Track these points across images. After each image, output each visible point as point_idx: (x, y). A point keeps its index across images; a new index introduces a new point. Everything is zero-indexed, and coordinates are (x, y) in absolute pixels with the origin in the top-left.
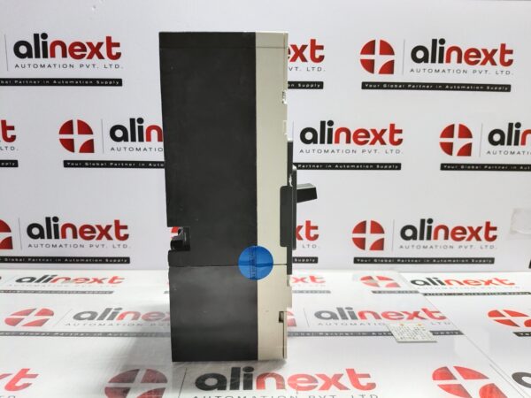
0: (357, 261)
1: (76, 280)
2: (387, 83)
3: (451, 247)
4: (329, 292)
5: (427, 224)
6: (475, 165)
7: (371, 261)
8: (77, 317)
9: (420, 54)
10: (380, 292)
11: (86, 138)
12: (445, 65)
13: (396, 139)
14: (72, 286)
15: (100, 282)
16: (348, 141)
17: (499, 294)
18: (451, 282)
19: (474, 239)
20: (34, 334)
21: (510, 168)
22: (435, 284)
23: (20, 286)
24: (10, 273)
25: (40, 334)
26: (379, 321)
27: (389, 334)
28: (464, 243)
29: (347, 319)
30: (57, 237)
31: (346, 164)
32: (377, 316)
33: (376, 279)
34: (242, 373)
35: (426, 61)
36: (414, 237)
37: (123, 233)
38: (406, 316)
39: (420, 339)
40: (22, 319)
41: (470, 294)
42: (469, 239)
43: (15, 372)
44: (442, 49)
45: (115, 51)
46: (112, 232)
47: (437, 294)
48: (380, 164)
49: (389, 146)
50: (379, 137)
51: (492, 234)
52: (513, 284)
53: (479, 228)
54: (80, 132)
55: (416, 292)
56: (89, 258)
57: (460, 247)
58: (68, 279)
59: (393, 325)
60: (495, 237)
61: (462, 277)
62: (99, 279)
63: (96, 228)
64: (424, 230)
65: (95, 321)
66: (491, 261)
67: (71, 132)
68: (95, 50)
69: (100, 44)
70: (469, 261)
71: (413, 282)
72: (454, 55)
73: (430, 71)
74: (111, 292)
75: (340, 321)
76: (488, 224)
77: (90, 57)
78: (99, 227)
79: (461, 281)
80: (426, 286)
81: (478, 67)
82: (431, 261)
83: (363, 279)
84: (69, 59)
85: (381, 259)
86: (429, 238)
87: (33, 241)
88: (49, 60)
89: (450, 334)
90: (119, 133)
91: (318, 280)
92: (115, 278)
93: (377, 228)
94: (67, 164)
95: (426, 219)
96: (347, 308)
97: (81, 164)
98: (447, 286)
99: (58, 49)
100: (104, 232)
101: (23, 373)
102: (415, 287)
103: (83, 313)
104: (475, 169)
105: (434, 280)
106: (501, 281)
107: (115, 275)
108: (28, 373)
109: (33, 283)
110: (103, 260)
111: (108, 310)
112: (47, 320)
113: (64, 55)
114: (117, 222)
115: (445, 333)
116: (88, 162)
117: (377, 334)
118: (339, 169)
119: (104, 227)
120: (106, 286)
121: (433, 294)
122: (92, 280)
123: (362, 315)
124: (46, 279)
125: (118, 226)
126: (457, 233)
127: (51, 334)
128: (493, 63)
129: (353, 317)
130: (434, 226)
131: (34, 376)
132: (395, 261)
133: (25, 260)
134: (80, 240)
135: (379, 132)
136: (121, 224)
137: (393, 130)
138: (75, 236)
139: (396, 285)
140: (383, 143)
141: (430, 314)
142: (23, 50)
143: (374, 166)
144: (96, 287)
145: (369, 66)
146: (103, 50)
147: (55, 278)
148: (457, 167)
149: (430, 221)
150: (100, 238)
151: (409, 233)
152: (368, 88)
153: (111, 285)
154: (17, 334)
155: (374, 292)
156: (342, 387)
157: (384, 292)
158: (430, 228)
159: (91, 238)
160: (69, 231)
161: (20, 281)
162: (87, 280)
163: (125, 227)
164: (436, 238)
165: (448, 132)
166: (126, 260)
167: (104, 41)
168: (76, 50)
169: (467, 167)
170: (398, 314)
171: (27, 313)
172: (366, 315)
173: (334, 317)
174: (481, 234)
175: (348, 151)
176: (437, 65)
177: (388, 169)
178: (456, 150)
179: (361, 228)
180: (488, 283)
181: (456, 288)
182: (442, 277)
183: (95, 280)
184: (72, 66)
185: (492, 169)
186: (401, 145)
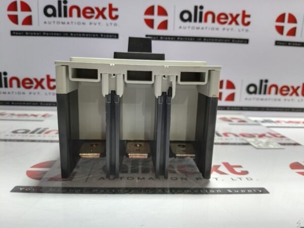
3: (279, 100)
5: (264, 84)
6: (298, 43)
7: (225, 108)
8: (15, 132)
11: (27, 14)
13: (246, 22)
15: (36, 116)
16: (213, 21)
19: (294, 95)
28: (287, 97)
30: (6, 86)
31: (212, 38)
36: (255, 92)
38: (257, 136)
39: (272, 147)
42: (291, 95)
46: (45, 83)
48: (235, 39)
49: (241, 26)
50: (234, 19)
53: (298, 88)
54: (23, 10)
56: (28, 102)
57: (285, 100)
63: (34, 81)
67: (16, 9)
70: (290, 110)
74: (42, 121)
78: (36, 80)
80: (264, 123)
82: (265, 109)
86: (265, 93)
90: (50, 11)
93: (231, 85)
94: (13, 33)
95: (264, 79)
97: (23, 33)
100: (39, 83)
110: (39, 104)
111: (38, 129)
114: (48, 77)
116: (28, 32)
118: (206, 41)
119: (39, 80)
121: (270, 127)
123: (225, 134)
125: (49, 79)
126: (284, 90)
130: (269, 84)
132: (241, 109)
134: (22, 89)
136: (51, 78)
137: (244, 15)
138: (19, 86)
139: (244, 121)
140: (237, 24)
143: (230, 41)
148: (286, 44)
149: (266, 81)
150: (36, 88)
151: (252, 89)
155: (230, 124)
157: (236, 124)
158: (266, 86)
159: (30, 87)
160: (15, 82)
162: (26, 115)
163: (54, 80)
164: (269, 93)
166: (55, 104)
169: (293, 44)
172: (229, 134)
174: (299, 91)
175: (213, 29)
177: (239, 43)
178: (286, 31)
183: (33, 115)
186: (249, 26)
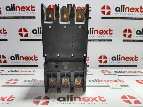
0: (100, 66)
1: (24, 71)
2: (108, 17)
3: (125, 62)
4: (92, 75)
5: (119, 56)
6: (132, 40)
7: (103, 66)
8: (25, 81)
9: (118, 9)
10: (106, 75)
11: (26, 33)
12: (124, 12)
13: (111, 33)
14: (23, 73)
15: (30, 72)
16: (98, 33)
17: (138, 75)
18: (125, 72)
19: (132, 60)
20: (13, 86)
21: (142, 41)
23: (9, 73)
24: (6, 70)
25: (15, 86)
26: (106, 83)
27: (109, 86)
28: (129, 61)
29: (97, 82)
30: (18, 60)
31: (97, 40)
33: (105, 71)
35: (119, 11)
36: (115, 60)
37: (36, 58)
38: (113, 81)
39: (118, 88)
40: (10, 82)
41: (131, 75)
42: (130, 60)
43: (9, 96)
44: (124, 8)
45: (33, 9)
46: (33, 58)
47: (121, 75)
48: (106, 40)
49: (109, 35)
50: (106, 32)
51: (136, 59)
53: (133, 57)
54: (24, 31)
55: (116, 75)
56: (27, 65)
57: (128, 62)
58: (22, 71)
59: (110, 84)
60: (137, 60)
61: (128, 70)
62: (30, 71)
63: (29, 57)
64: (118, 58)
65: (30, 82)
66: (136, 66)
67: (22, 31)
68: (28, 9)
69: (29, 7)
70: (130, 66)
71: (115, 72)
72: (127, 9)
73: (120, 14)
74: (33, 75)
75: (96, 82)
76: (135, 56)
77: (27, 10)
78: (30, 57)
79: (128, 72)
80: (118, 73)
81: (134, 13)
82: (119, 66)
83: (101, 71)
84: (21, 11)
85: (106, 66)
86: (119, 60)
87: (12, 61)
88: (15, 12)
89: (126, 86)
91: (89, 71)
92: (34, 71)
93: (105, 57)
94: (21, 40)
95: (119, 55)
96: (97, 79)
97: (25, 40)
98: (124, 73)
99: (18, 8)
100: (31, 58)
102: (115, 73)
103: (26, 80)
105: (121, 71)
106: (139, 72)
107: (34, 70)
109: (12, 72)
110: (31, 66)
112: (17, 82)
115: (124, 86)
116: (27, 39)
117: (106, 86)
118: (95, 41)
119: (31, 57)
120: (32, 73)
121: (120, 75)
122: (28, 71)
123: (101, 81)
124: (16, 71)
125: (35, 57)
126: (127, 59)
127: (18, 86)
128: (138, 12)
129: (99, 82)
130: (121, 57)
132: (110, 66)
133: (10, 66)
134: (25, 61)
135: (106, 31)
137: (110, 30)
138: (23, 60)
139: (110, 73)
140: (107, 34)
141: (120, 81)
142: (8, 9)
144: (29, 73)
145: (103, 12)
146: (30, 9)
147: (18, 71)
148: (128, 41)
149: (120, 55)
150: (30, 60)
151: (114, 59)
152: (103, 19)
153: (33, 73)
154: (9, 86)
155: (104, 75)
156: (97, 101)
157: (107, 75)
158: (120, 57)
160: (22, 58)
161: (9, 71)
162: (27, 71)
163: (37, 57)
164: (121, 60)
165: (125, 31)
166: (37, 66)
167: (30, 6)
168: (23, 9)
169: (130, 41)
170: (111, 81)
171: (11, 80)
172: (103, 81)
173: (94, 81)
174: (134, 59)
175: (97, 36)
176: (122, 12)
177: (108, 41)
178: (127, 36)
180: (135, 72)
181: (127, 74)
182: (123, 71)
183: (29, 71)
184: (21, 13)
185: (137, 41)
186: (112, 35)
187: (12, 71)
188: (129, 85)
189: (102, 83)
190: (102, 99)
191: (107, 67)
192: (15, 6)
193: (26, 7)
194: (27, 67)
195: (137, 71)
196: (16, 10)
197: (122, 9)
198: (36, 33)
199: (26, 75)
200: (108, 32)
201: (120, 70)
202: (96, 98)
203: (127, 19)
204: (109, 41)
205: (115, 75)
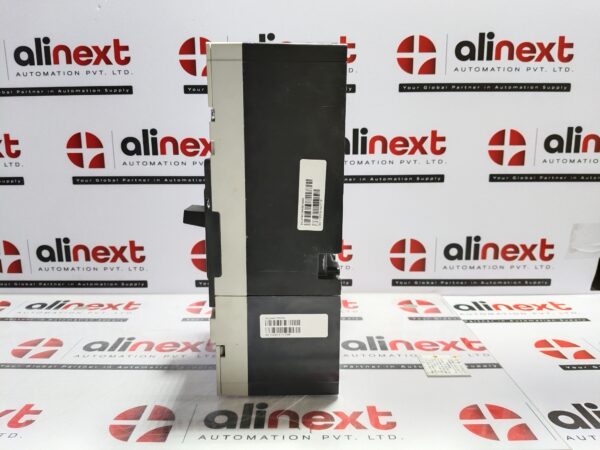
0: (395, 283)
1: (90, 306)
2: (428, 85)
3: (502, 267)
4: (360, 319)
5: (473, 243)
6: (529, 175)
7: (411, 283)
8: (88, 348)
9: (465, 51)
10: (417, 319)
11: (96, 152)
12: (494, 63)
13: (438, 148)
14: (85, 313)
15: (114, 307)
16: (384, 151)
17: (551, 320)
18: (500, 307)
19: (527, 258)
20: (41, 367)
21: (569, 178)
22: (480, 308)
23: (31, 314)
24: (19, 299)
25: (47, 367)
26: (412, 352)
27: (419, 367)
28: (516, 262)
29: (375, 349)
30: (68, 259)
31: (383, 177)
32: (409, 346)
33: (415, 303)
34: (255, 409)
35: (473, 58)
36: (459, 257)
37: (138, 254)
38: (442, 346)
39: (453, 373)
40: (29, 351)
41: (519, 321)
42: (522, 258)
43: (18, 407)
44: (490, 45)
45: (123, 55)
46: (127, 254)
47: (481, 321)
48: (421, 176)
49: (430, 155)
50: (419, 145)
51: (548, 252)
52: (570, 309)
53: (534, 246)
54: (90, 145)
55: (458, 319)
56: (103, 282)
57: (512, 267)
58: (80, 305)
59: (424, 357)
60: (551, 256)
61: (512, 301)
62: (114, 304)
64: (471, 249)
65: (106, 352)
66: (547, 282)
67: (79, 146)
68: (102, 55)
69: (107, 48)
70: (522, 282)
71: (457, 307)
72: (505, 50)
73: (477, 69)
74: (125, 320)
75: (369, 351)
76: (543, 241)
77: (97, 62)
78: (113, 248)
79: (511, 306)
80: (471, 312)
81: (532, 64)
82: (478, 283)
83: (401, 303)
84: (74, 66)
85: (422, 280)
86: (476, 258)
87: (44, 264)
88: (53, 68)
89: (488, 367)
90: (131, 146)
91: (350, 305)
92: (131, 304)
93: (417, 247)
94: (77, 180)
95: (473, 236)
96: (378, 337)
97: (92, 180)
98: (495, 311)
99: (62, 54)
100: (119, 254)
101: (27, 409)
102: (458, 313)
104: (528, 180)
105: (481, 305)
106: (557, 306)
107: (132, 300)
108: (32, 409)
109: (44, 310)
110: (119, 284)
111: (120, 340)
112: (55, 351)
113: (69, 61)
114: (132, 243)
115: (482, 366)
116: (99, 178)
117: (407, 367)
118: (374, 182)
119: (118, 249)
120: (120, 313)
121: (477, 321)
122: (106, 306)
123: (394, 345)
124: (57, 305)
125: (134, 248)
126: (508, 252)
127: (59, 367)
128: (550, 59)
129: (384, 347)
130: (482, 244)
131: (38, 412)
132: (438, 283)
133: (36, 284)
134: (93, 263)
135: (418, 140)
136: (137, 244)
137: (435, 138)
138: (88, 259)
139: (436, 310)
140: (423, 152)
141: (469, 345)
142: (24, 56)
143: (413, 179)
144: (110, 313)
145: (407, 65)
146: (111, 55)
147: (68, 304)
148: (508, 178)
149: (478, 239)
150: (114, 260)
151: (453, 252)
152: (407, 90)
153: (126, 311)
154: (23, 366)
155: (411, 319)
156: (359, 426)
157: (422, 319)
158: (477, 246)
159: (105, 260)
160: (81, 253)
161: (30, 307)
162: (101, 305)
163: (141, 249)
164: (484, 257)
165: (498, 138)
166: (143, 284)
167: (112, 44)
168: (81, 55)
169: (520, 178)
170: (433, 344)
171: (35, 343)
172: (399, 345)
174: (536, 252)
175: (384, 162)
176: (485, 63)
177: (429, 181)
178: (507, 158)
179: (400, 247)
181: (504, 314)
182: (490, 301)
183: (110, 306)
184: (77, 73)
185: (548, 180)
186: (443, 155)
187: (43, 305)
188: (501, 364)
189: (394, 352)
190: (383, 420)
191: (426, 285)
192: (52, 46)
193: (96, 48)
194: (103, 287)
195: (552, 303)
196: (57, 62)
197: (482, 48)
198: (137, 151)
199: (95, 320)
200: (427, 145)
201: (478, 299)
202: (357, 414)
203: (504, 90)
204: (434, 181)
205: (452, 319)
